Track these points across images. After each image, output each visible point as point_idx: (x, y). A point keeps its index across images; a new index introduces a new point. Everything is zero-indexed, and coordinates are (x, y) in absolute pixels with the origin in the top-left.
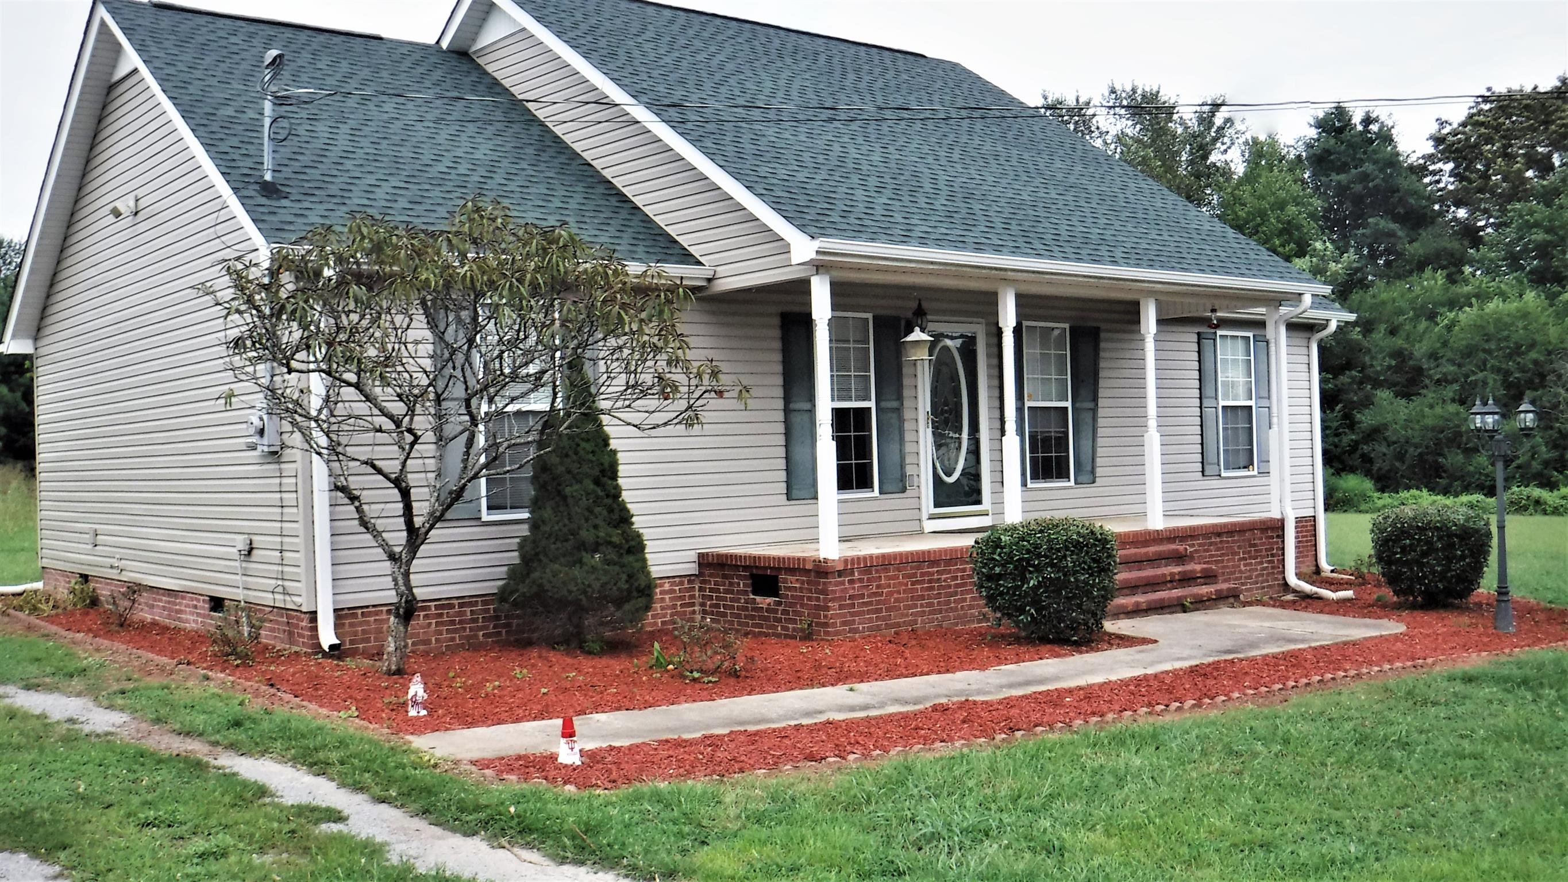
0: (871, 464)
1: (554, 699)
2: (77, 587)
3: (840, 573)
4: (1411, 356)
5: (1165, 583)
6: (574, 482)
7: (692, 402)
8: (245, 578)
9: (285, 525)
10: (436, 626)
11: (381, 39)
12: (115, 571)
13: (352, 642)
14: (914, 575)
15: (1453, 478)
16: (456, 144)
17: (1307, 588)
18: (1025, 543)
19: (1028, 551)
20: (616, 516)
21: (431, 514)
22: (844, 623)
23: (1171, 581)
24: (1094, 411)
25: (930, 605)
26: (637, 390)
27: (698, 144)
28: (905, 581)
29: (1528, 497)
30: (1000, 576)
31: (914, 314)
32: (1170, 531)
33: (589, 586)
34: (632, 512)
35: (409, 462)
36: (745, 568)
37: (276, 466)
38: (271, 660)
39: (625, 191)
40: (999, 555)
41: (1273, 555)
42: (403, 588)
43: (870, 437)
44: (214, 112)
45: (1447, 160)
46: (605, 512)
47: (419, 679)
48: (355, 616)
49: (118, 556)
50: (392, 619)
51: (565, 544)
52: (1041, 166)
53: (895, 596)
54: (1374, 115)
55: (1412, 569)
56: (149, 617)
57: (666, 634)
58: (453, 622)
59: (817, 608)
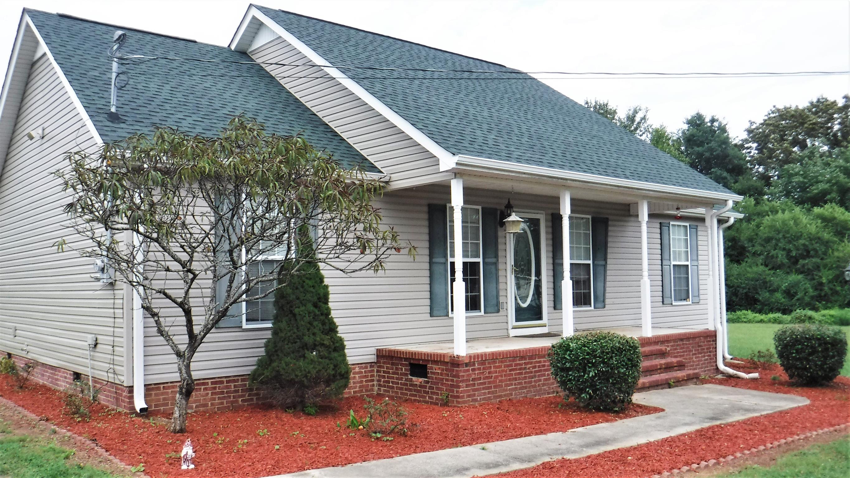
0: (480, 295)
1: (284, 454)
2: (3, 361)
3: (467, 365)
4: (739, 240)
5: (657, 370)
6: (301, 305)
7: (378, 256)
8: (92, 362)
9: (116, 330)
10: (212, 395)
11: (195, 42)
12: (23, 352)
13: (156, 406)
14: (511, 365)
15: (763, 304)
16: (236, 99)
17: (731, 371)
18: (586, 348)
19: (588, 354)
20: (327, 327)
21: (205, 326)
22: (469, 396)
23: (660, 369)
24: (605, 266)
25: (520, 383)
26: (344, 246)
27: (382, 99)
28: (506, 369)
29: (805, 315)
30: (569, 369)
31: (506, 207)
32: (656, 338)
33: (309, 372)
34: (337, 324)
35: (190, 290)
36: (406, 359)
37: (112, 292)
38: (102, 418)
39: (336, 130)
40: (569, 355)
41: (710, 352)
42: (185, 375)
43: (479, 279)
44: (85, 73)
45: (754, 141)
46: (320, 325)
47: (189, 443)
48: (159, 389)
49: (26, 343)
50: (178, 395)
51: (294, 344)
52: (576, 125)
53: (500, 378)
54: (716, 118)
55: (802, 363)
56: (41, 382)
57: (357, 400)
58: (222, 393)
59: (452, 386)
